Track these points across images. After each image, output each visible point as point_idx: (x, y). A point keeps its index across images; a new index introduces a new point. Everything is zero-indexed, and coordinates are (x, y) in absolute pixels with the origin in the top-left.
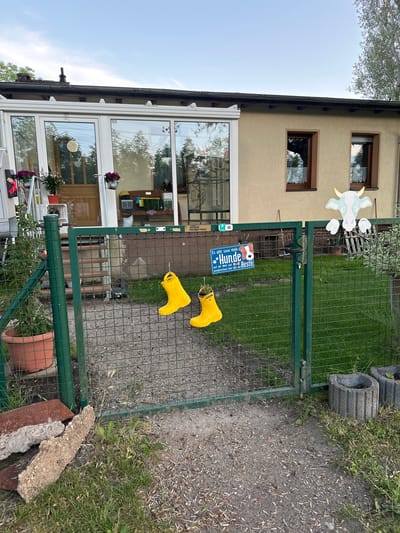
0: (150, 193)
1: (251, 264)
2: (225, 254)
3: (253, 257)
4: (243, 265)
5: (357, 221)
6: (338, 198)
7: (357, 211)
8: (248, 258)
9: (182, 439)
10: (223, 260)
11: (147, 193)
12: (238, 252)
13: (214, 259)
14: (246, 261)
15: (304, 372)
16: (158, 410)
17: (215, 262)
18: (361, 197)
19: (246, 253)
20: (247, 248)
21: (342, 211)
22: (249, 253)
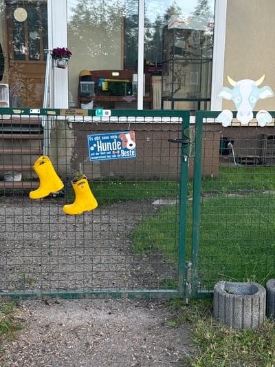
0: (117, 74)
1: (133, 154)
2: (104, 141)
3: (134, 145)
4: (124, 154)
5: (255, 113)
6: (231, 87)
7: (255, 101)
8: (129, 147)
9: (47, 326)
10: (101, 147)
11: (114, 74)
12: (118, 140)
13: (92, 145)
14: (126, 149)
15: (189, 274)
16: (29, 296)
17: (92, 149)
18: (259, 87)
19: (126, 141)
20: (128, 136)
21: (236, 101)
22: (130, 141)
